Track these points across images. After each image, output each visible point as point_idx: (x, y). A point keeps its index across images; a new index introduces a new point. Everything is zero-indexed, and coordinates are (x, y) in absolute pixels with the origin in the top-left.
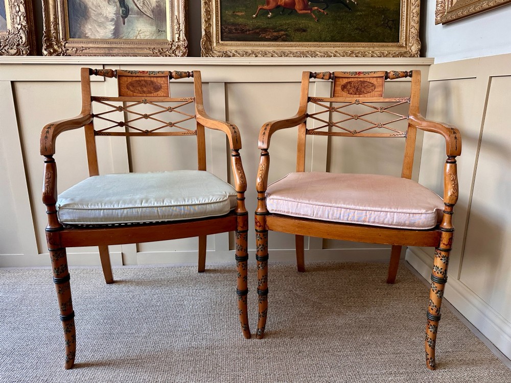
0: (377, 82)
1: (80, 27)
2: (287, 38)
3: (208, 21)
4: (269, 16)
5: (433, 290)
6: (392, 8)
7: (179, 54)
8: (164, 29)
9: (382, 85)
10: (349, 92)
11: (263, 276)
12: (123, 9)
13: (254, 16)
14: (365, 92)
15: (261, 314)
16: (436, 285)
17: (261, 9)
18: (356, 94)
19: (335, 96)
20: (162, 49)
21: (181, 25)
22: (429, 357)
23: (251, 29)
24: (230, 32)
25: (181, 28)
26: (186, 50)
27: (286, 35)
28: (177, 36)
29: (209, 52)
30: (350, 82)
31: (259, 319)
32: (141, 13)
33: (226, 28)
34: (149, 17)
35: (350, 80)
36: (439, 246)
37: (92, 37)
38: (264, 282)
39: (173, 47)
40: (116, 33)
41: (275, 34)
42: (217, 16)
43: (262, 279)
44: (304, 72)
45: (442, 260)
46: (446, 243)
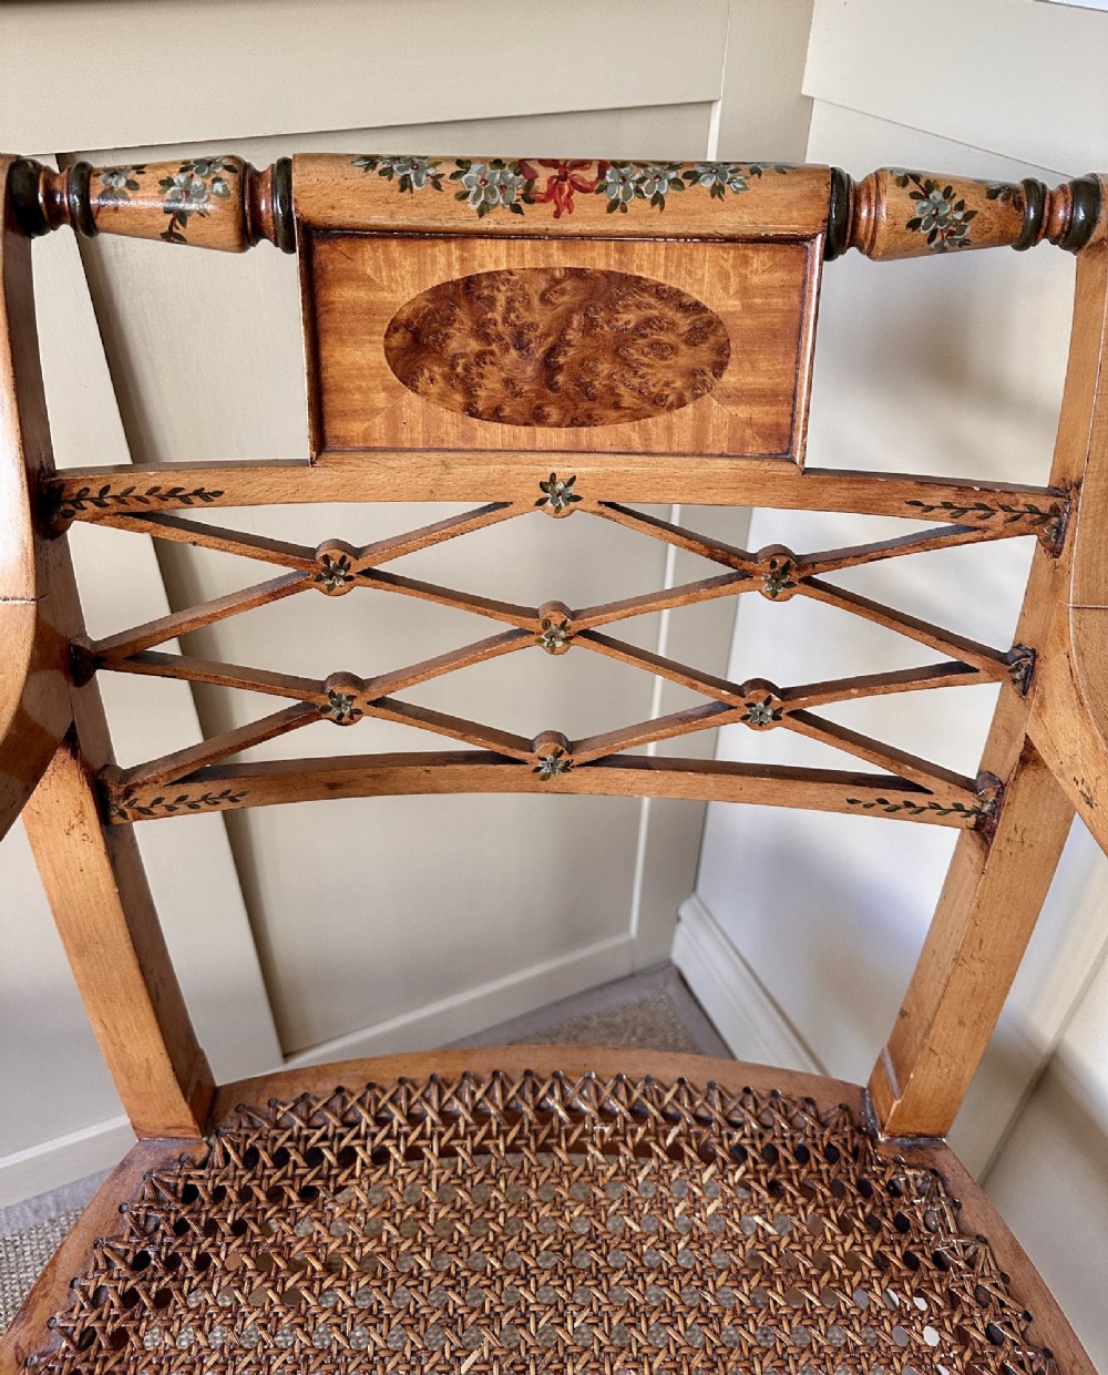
0: (740, 287)
9: (797, 330)
10: (469, 392)
14: (628, 399)
18: (537, 418)
19: (346, 447)
30: (468, 289)
35: (471, 262)
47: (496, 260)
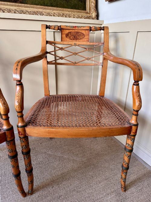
0: (85, 32)
5: (126, 156)
9: (89, 35)
10: (70, 38)
11: (28, 163)
14: (79, 39)
15: (30, 182)
16: (128, 153)
18: (74, 40)
19: (63, 41)
22: (123, 186)
30: (70, 32)
31: (29, 185)
35: (70, 31)
36: (130, 134)
38: (29, 166)
43: (27, 165)
44: (42, 25)
45: (131, 140)
46: (134, 132)
47: (72, 31)
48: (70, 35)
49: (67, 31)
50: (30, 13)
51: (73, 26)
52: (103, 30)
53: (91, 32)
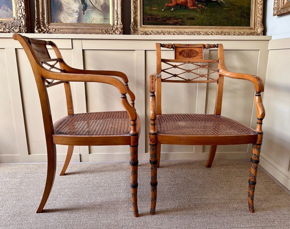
1: (57, 16)
2: (182, 24)
3: (135, 13)
4: (172, 10)
6: (246, 6)
7: (117, 33)
8: (108, 18)
9: (202, 52)
10: (184, 56)
12: (84, 5)
13: (163, 10)
14: (193, 56)
17: (167, 6)
18: (188, 57)
19: (176, 59)
20: (107, 30)
21: (119, 15)
23: (161, 18)
24: (148, 19)
25: (119, 17)
26: (122, 31)
27: (182, 21)
28: (116, 22)
29: (135, 32)
31: (152, 202)
32: (94, 8)
33: (146, 17)
34: (99, 10)
37: (65, 22)
39: (114, 29)
40: (79, 19)
41: (175, 21)
42: (140, 10)
44: (157, 44)
45: (257, 150)
46: (260, 140)
47: (185, 49)
48: (183, 53)
49: (181, 50)
50: (188, 34)
51: (187, 44)
52: (217, 47)
53: (205, 49)
